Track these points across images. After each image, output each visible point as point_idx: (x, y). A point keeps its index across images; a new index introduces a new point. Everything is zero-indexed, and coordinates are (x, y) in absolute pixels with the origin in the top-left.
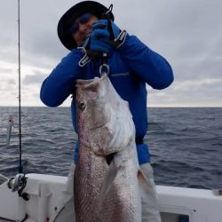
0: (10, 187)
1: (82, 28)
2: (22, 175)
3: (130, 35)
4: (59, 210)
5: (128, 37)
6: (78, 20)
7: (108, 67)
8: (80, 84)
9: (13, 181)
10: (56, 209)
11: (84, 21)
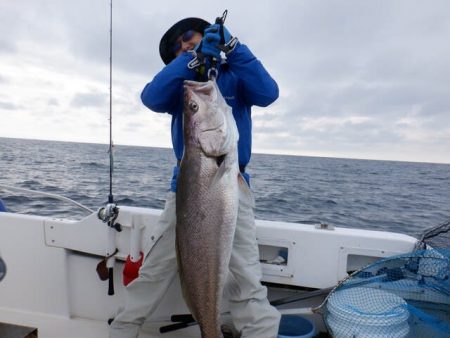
0: (100, 218)
1: (185, 45)
2: (113, 205)
3: (241, 43)
4: (156, 239)
5: (238, 44)
6: (181, 38)
7: (217, 72)
8: (190, 85)
9: (104, 211)
10: (153, 238)
11: (187, 39)
